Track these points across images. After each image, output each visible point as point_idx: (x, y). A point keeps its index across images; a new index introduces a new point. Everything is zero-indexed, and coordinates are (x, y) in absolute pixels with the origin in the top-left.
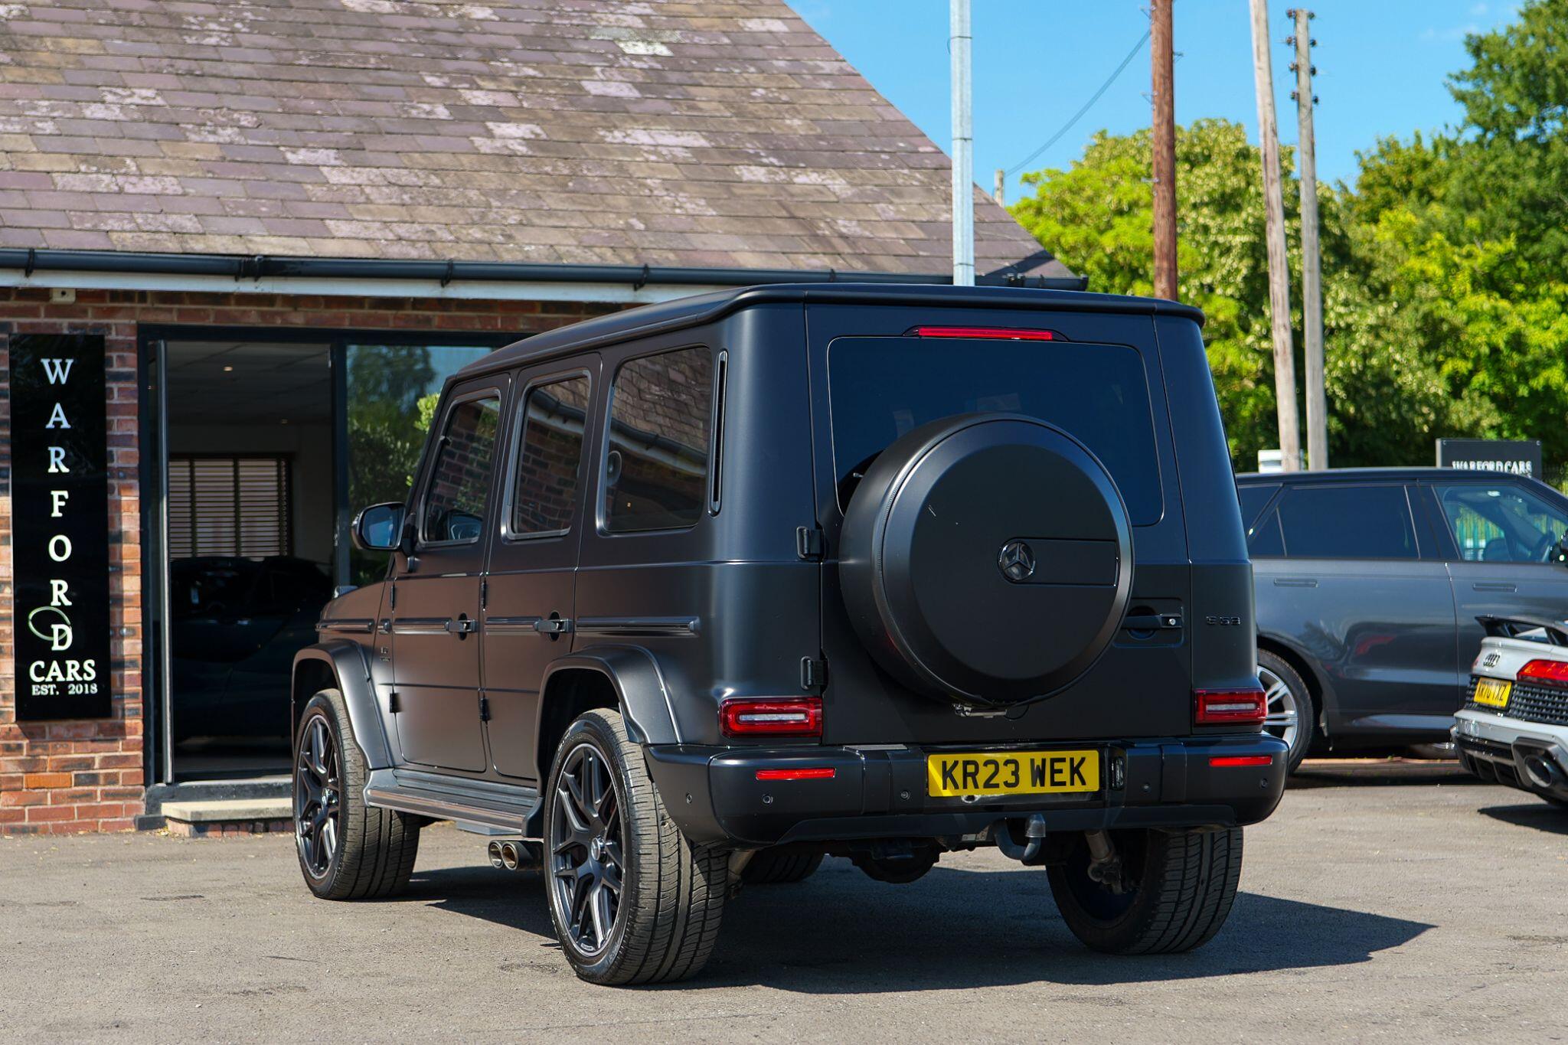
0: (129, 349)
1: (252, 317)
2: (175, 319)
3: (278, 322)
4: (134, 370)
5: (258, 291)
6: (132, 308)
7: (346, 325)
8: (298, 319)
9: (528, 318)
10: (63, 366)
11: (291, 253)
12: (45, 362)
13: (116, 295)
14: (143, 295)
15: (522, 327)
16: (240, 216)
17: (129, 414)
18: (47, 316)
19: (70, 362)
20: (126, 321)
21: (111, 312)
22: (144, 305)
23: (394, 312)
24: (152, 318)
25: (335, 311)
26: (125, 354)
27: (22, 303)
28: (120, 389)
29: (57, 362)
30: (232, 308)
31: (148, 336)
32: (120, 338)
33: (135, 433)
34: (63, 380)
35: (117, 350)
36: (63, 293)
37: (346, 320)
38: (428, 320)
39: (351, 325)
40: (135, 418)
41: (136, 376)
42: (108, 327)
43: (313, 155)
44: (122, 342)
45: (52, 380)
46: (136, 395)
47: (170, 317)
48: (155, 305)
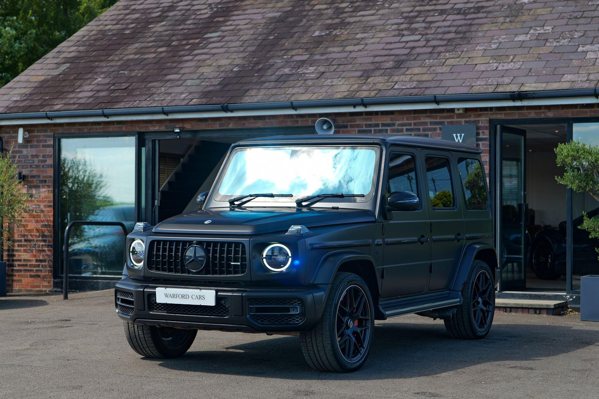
0: (486, 129)
1: (532, 115)
2: (503, 117)
3: (543, 116)
4: (488, 136)
6: (487, 114)
7: (570, 116)
8: (550, 114)
10: (461, 136)
12: (454, 135)
13: (482, 109)
14: (491, 109)
16: (533, 76)
17: (486, 153)
18: (457, 118)
19: (463, 135)
20: (485, 119)
21: (479, 116)
22: (491, 112)
23: (590, 109)
24: (494, 117)
25: (565, 110)
26: (484, 131)
27: (448, 114)
28: (482, 144)
29: (458, 135)
30: (525, 111)
31: (493, 124)
32: (483, 125)
33: (488, 160)
34: (461, 141)
35: (482, 130)
36: (458, 110)
37: (570, 114)
39: (572, 115)
40: (488, 154)
41: (488, 139)
42: (479, 121)
44: (484, 127)
45: (457, 141)
46: (488, 146)
47: (501, 116)
48: (496, 112)
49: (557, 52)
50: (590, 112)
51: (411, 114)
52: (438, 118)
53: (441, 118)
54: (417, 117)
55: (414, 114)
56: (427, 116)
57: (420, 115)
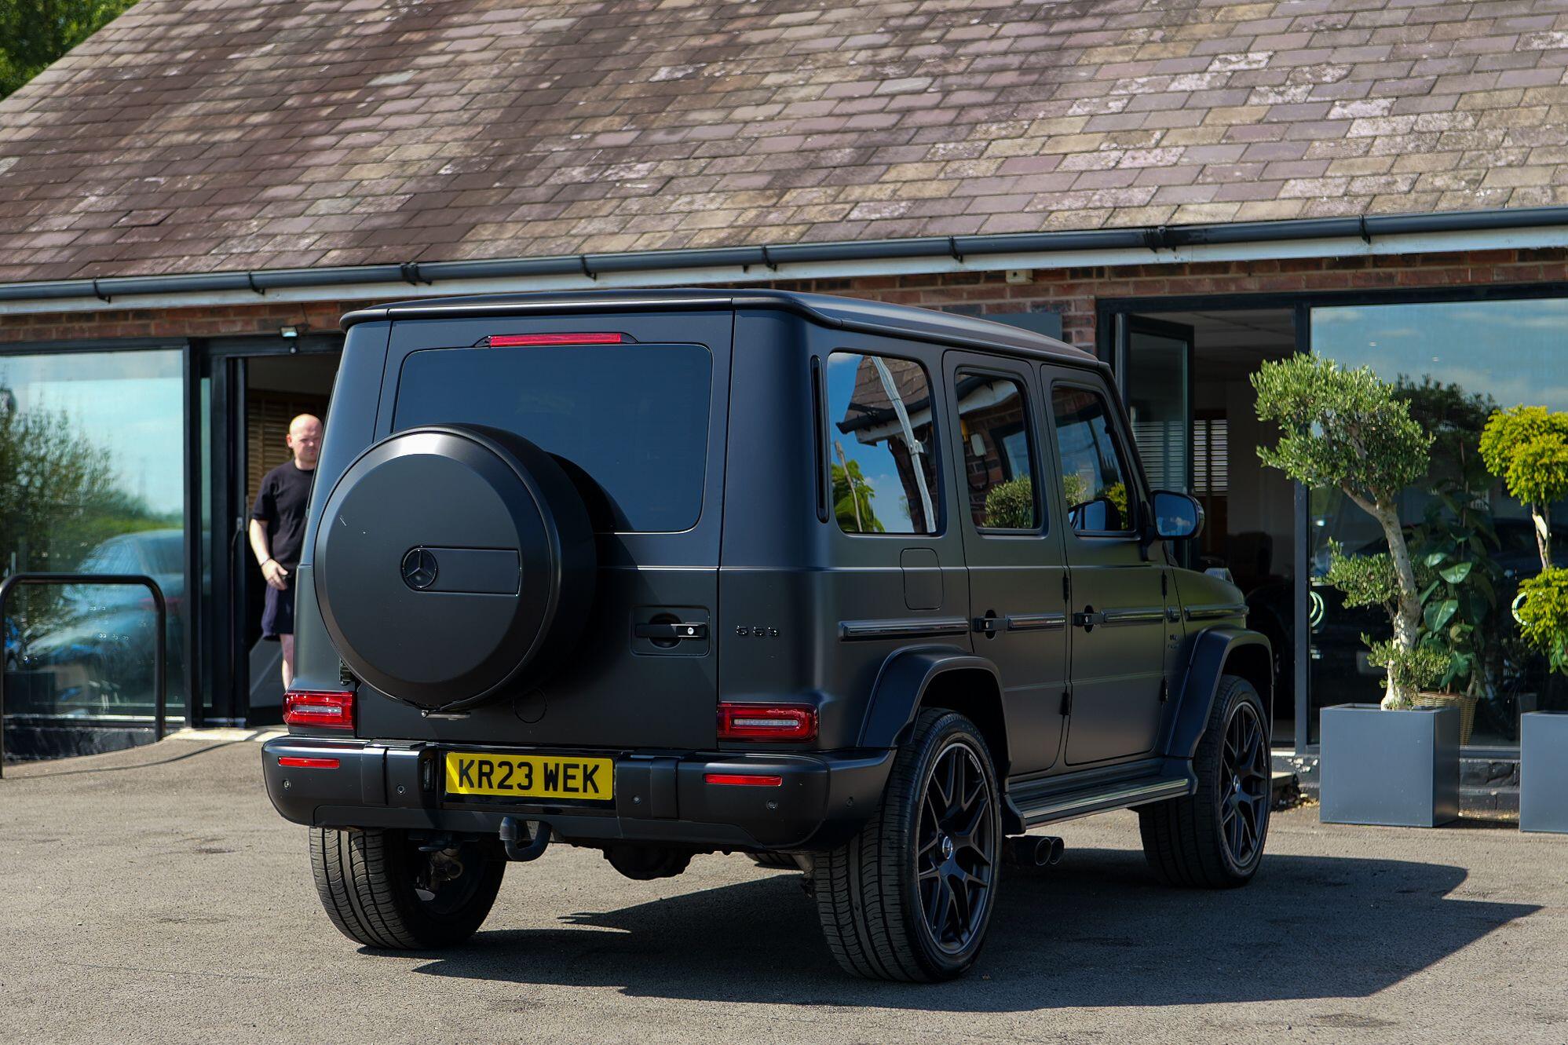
0: (1088, 324)
1: (1206, 285)
2: (1132, 292)
3: (1233, 289)
4: (1093, 342)
5: (1179, 260)
6: (1090, 284)
7: (1303, 288)
8: (1252, 285)
9: (1504, 268)
11: (1209, 220)
13: (1075, 272)
14: (1100, 271)
15: (1495, 278)
16: (1209, 184)
18: (1013, 296)
20: (1086, 297)
21: (1071, 288)
22: (1101, 280)
23: (1353, 271)
24: (1108, 292)
25: (1291, 273)
26: (1083, 329)
27: (991, 286)
30: (1188, 277)
31: (1105, 310)
32: (1079, 313)
35: (1077, 326)
36: (1015, 274)
37: (1301, 282)
38: (1390, 277)
39: (1307, 287)
41: (1094, 350)
42: (1068, 303)
43: (1364, 107)
44: (1081, 318)
47: (1126, 290)
48: (1113, 280)
49: (1275, 120)
50: (1355, 277)
51: (894, 286)
52: (965, 295)
53: (972, 295)
54: (911, 293)
55: (901, 286)
56: (935, 292)
57: (917, 289)
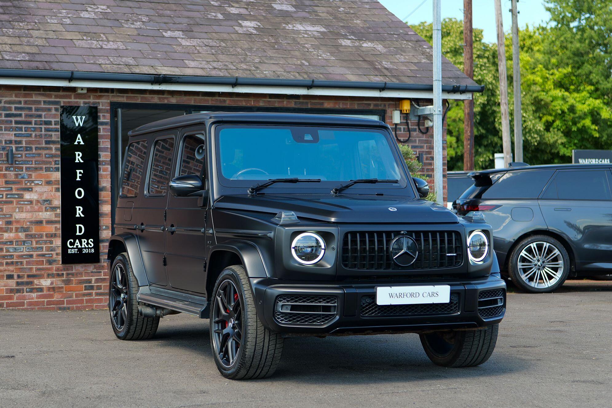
0: (107, 112)
1: (155, 100)
2: (125, 100)
3: (166, 102)
4: (109, 121)
5: (161, 89)
6: (108, 95)
7: (192, 103)
8: (173, 100)
9: (264, 101)
10: (81, 119)
12: (74, 117)
13: (102, 90)
14: (112, 90)
16: (150, 58)
17: (106, 139)
18: (74, 99)
19: (84, 117)
20: (106, 101)
21: (100, 97)
22: (113, 94)
23: (211, 98)
24: (116, 100)
25: (188, 97)
26: (105, 114)
27: (65, 93)
28: (103, 128)
29: (79, 117)
30: (148, 96)
31: (114, 107)
32: (103, 108)
33: (109, 146)
34: (81, 125)
35: (102, 113)
36: (82, 89)
37: (192, 101)
38: (225, 101)
39: (194, 103)
40: (109, 140)
41: (110, 123)
42: (99, 103)
43: (173, 33)
45: (77, 125)
46: (110, 131)
47: (123, 99)
48: (117, 94)
50: (212, 100)
51: (20, 90)
52: (53, 97)
53: (56, 97)
54: (29, 94)
55: (24, 91)
56: (39, 94)
57: (32, 92)
